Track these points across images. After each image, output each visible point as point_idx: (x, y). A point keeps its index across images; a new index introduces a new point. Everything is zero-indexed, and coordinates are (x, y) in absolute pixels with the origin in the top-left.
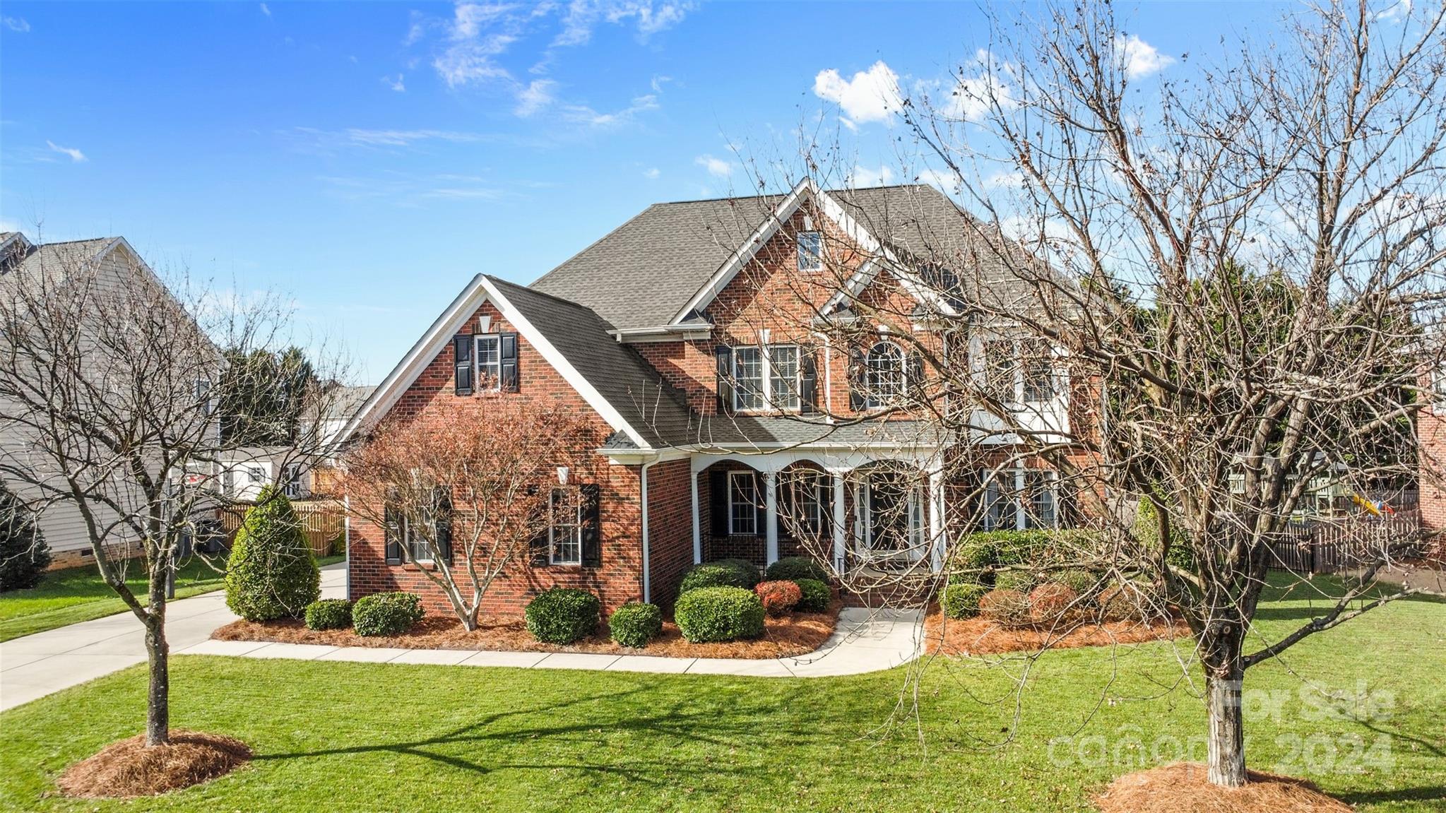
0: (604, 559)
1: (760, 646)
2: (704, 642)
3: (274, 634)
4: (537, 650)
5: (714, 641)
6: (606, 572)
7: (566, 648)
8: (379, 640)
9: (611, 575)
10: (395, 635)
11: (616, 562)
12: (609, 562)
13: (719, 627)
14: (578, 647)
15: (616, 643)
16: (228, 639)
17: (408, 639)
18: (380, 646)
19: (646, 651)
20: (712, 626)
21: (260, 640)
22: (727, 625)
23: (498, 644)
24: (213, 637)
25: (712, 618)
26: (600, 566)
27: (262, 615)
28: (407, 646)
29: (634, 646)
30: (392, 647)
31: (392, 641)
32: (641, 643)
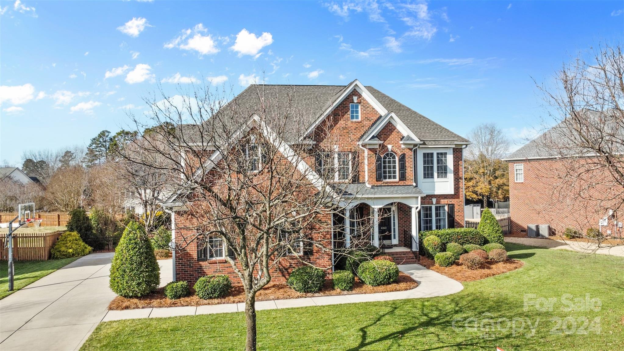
0: (314, 251)
1: (402, 285)
2: (379, 285)
3: (150, 303)
4: (303, 297)
5: (384, 284)
6: (315, 257)
7: (316, 295)
8: (216, 301)
9: (318, 258)
10: (224, 297)
11: (320, 252)
12: (316, 252)
13: (387, 278)
14: (322, 294)
15: (339, 290)
16: (122, 309)
17: (231, 298)
18: (218, 303)
19: (354, 292)
20: (385, 278)
21: (143, 308)
22: (390, 277)
23: (282, 296)
24: (110, 309)
25: (384, 274)
26: (313, 255)
27: (141, 294)
28: (234, 302)
29: (348, 290)
30: (224, 303)
31: (223, 300)
32: (351, 289)
